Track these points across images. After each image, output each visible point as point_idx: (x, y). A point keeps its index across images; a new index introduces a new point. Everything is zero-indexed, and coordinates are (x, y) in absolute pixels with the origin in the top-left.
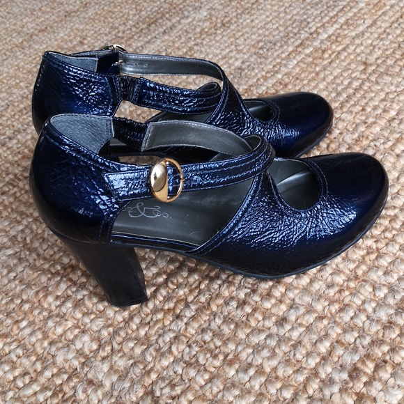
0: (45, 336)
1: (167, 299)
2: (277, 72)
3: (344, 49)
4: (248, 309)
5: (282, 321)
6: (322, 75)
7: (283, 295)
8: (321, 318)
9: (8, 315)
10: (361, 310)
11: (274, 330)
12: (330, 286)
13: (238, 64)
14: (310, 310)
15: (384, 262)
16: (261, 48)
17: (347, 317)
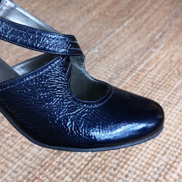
0: (55, 175)
1: (92, 165)
2: (123, 82)
3: (146, 76)
4: (117, 171)
5: (127, 176)
6: (138, 86)
7: (127, 168)
8: (138, 176)
9: (42, 166)
10: (149, 175)
11: (125, 179)
12: (141, 166)
13: (110, 76)
14: (135, 173)
15: (156, 159)
16: (118, 70)
17: (145, 176)
